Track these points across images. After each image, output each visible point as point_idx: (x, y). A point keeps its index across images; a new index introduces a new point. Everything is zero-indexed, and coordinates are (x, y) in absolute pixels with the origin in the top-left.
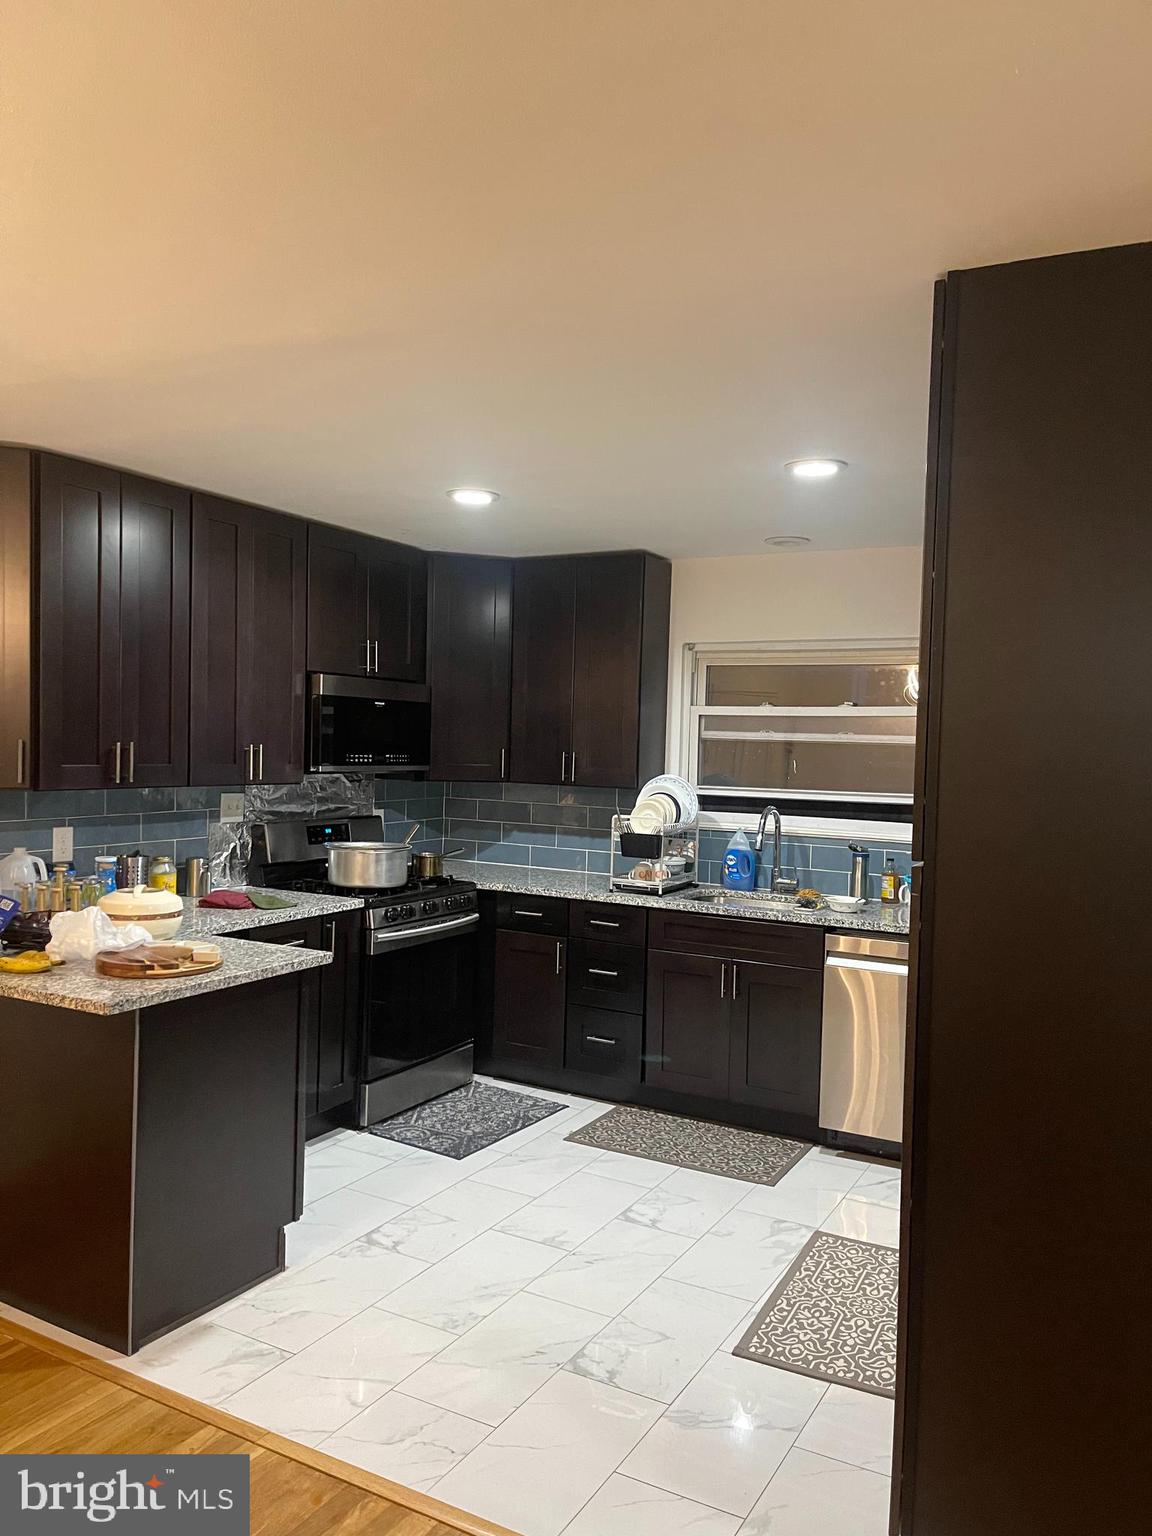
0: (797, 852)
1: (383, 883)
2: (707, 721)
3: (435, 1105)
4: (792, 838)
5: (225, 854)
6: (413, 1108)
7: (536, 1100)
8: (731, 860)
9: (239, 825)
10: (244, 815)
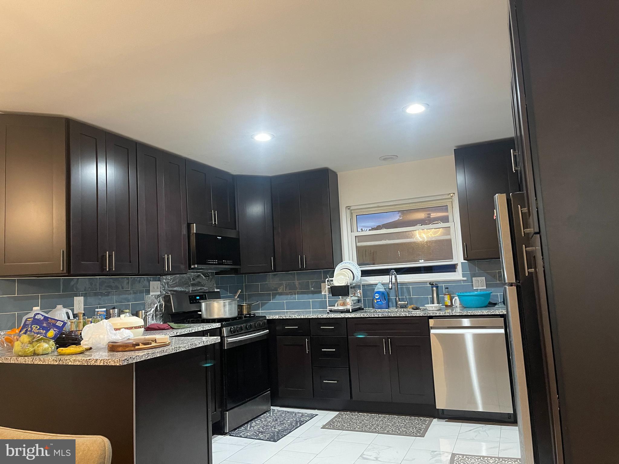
0: (405, 290)
1: (227, 316)
2: (358, 238)
3: (257, 420)
4: (402, 284)
5: (153, 310)
6: (247, 423)
7: (302, 414)
8: (377, 296)
9: (159, 296)
10: (161, 291)
